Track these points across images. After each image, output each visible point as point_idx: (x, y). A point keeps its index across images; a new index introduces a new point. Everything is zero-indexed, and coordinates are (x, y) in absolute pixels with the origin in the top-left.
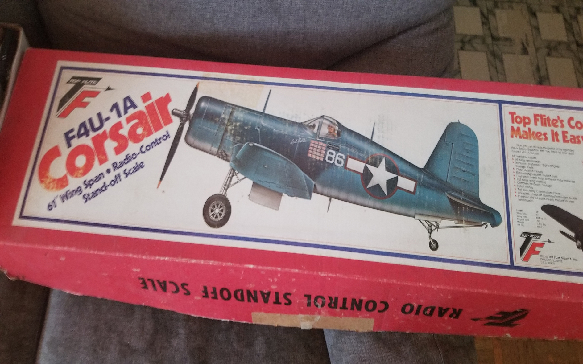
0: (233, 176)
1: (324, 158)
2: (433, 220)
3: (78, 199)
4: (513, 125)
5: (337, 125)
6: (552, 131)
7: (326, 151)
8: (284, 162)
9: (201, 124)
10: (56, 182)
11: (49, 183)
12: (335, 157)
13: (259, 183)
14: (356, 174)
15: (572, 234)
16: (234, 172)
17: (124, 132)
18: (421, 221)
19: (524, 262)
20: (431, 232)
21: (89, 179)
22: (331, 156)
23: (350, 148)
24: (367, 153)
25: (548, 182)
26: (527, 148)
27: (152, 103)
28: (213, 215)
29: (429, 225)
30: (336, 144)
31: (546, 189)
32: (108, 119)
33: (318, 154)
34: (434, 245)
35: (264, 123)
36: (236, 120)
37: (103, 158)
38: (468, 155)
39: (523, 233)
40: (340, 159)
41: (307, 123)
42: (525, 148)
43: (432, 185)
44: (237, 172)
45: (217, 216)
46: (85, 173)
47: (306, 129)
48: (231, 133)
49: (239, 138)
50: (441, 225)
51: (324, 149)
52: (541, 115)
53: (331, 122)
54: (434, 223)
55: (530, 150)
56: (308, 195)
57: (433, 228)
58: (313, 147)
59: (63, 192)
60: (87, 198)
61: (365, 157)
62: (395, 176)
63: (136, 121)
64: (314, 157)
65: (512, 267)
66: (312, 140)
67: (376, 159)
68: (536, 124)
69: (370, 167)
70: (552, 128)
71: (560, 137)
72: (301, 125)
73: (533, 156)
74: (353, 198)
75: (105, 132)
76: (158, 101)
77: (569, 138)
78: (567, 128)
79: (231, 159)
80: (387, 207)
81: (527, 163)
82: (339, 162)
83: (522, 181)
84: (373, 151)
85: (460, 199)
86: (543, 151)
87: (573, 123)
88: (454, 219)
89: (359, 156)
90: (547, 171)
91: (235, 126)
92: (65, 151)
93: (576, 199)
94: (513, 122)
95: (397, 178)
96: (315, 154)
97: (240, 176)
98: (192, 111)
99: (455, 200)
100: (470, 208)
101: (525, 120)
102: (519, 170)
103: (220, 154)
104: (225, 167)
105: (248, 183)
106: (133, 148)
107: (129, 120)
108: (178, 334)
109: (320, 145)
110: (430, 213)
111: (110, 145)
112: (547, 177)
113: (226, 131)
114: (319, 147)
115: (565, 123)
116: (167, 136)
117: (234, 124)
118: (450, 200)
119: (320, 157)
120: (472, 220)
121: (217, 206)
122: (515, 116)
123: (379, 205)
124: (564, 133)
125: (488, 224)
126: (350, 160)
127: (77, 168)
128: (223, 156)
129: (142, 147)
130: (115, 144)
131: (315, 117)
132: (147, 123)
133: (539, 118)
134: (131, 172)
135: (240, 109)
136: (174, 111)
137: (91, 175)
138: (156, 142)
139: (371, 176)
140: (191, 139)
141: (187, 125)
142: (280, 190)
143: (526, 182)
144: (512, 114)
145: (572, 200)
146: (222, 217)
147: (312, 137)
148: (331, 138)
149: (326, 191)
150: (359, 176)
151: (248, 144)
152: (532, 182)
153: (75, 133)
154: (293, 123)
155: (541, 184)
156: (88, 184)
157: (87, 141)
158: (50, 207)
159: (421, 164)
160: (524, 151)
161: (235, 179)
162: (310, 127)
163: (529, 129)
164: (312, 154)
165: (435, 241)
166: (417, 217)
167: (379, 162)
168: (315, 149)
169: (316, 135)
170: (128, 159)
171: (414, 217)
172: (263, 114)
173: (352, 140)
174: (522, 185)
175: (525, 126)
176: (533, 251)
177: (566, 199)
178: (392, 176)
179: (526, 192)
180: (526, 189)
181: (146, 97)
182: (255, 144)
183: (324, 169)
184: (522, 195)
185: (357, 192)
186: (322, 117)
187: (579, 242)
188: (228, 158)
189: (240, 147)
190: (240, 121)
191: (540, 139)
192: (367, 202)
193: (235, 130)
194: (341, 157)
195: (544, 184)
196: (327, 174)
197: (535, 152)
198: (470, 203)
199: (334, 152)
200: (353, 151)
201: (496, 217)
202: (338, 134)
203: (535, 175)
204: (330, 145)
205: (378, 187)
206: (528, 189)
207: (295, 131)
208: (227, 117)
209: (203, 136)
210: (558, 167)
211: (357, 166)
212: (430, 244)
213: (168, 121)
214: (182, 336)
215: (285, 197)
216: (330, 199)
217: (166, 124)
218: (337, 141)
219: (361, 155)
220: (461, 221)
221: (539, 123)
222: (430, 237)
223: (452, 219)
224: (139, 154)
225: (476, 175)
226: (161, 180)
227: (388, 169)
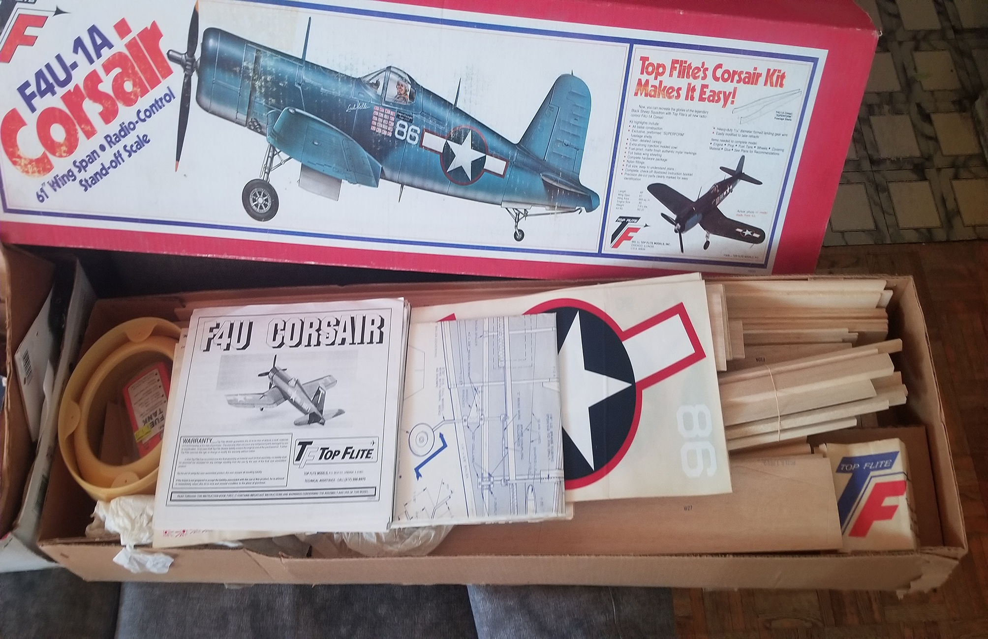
0: (274, 155)
1: (393, 132)
2: (521, 208)
4: (641, 77)
5: (409, 83)
6: (689, 84)
7: (395, 125)
8: (341, 137)
9: (217, 77)
10: (34, 163)
11: (26, 165)
12: (407, 132)
13: (310, 165)
14: (434, 154)
15: (674, 217)
16: (274, 150)
17: (106, 86)
18: (509, 209)
19: (613, 249)
20: (517, 221)
22: (401, 129)
23: (427, 118)
24: (449, 125)
25: (665, 156)
26: (650, 110)
27: (134, 38)
28: (256, 205)
29: (516, 213)
30: (408, 112)
31: (660, 164)
32: (74, 65)
33: (385, 127)
34: (519, 235)
35: (308, 77)
36: (266, 73)
37: (89, 128)
38: (576, 123)
39: (620, 217)
40: (413, 134)
41: (367, 79)
42: (648, 110)
43: (525, 165)
44: (278, 151)
45: (261, 206)
46: (70, 151)
47: (366, 88)
48: (261, 93)
49: (273, 101)
50: (530, 212)
51: (393, 119)
52: (682, 61)
53: (402, 77)
54: (523, 211)
55: (654, 113)
56: (374, 181)
57: (521, 216)
58: (378, 116)
59: (49, 177)
60: (86, 185)
61: (446, 131)
62: (484, 155)
63: (117, 70)
64: (379, 131)
65: (600, 254)
66: (377, 105)
67: (460, 133)
68: (671, 75)
69: (452, 145)
70: (691, 80)
71: (697, 94)
72: (359, 81)
73: (656, 121)
74: (429, 184)
75: (77, 87)
76: (141, 37)
77: (708, 94)
78: (709, 81)
79: (267, 131)
80: (470, 194)
81: (646, 131)
82: (412, 138)
83: (634, 155)
84: (457, 122)
85: (556, 181)
86: (670, 113)
87: (719, 73)
88: (545, 205)
89: (438, 129)
90: (666, 140)
91: (265, 80)
92: (31, 119)
93: (690, 175)
94: (642, 73)
95: (485, 156)
96: (381, 127)
97: (284, 156)
98: (198, 54)
99: (550, 182)
100: (566, 191)
101: (658, 70)
102: (634, 140)
103: (250, 123)
104: (260, 144)
105: (295, 165)
106: (126, 114)
107: (108, 68)
109: (387, 114)
110: (520, 200)
112: (665, 149)
113: (253, 88)
114: (386, 117)
115: (709, 73)
116: (170, 96)
117: (263, 78)
118: (545, 183)
119: (387, 131)
120: (566, 206)
121: (260, 195)
122: (647, 63)
123: (460, 192)
124: (704, 86)
125: (583, 208)
126: (426, 134)
127: (57, 143)
128: (257, 128)
129: (139, 112)
130: (99, 108)
131: (378, 69)
132: (135, 73)
133: (677, 66)
134: (134, 148)
135: (269, 53)
136: (171, 53)
137: (81, 153)
138: (157, 105)
139: (453, 156)
140: (206, 101)
141: (195, 78)
142: (339, 176)
143: (638, 156)
144: (644, 59)
145: (686, 176)
146: (268, 208)
147: (375, 100)
148: (401, 103)
149: (396, 176)
150: (438, 156)
151: (288, 109)
152: (646, 156)
153: (33, 88)
154: (348, 79)
155: (655, 157)
156: (82, 166)
157: (54, 101)
158: (41, 198)
159: (515, 138)
160: (646, 114)
161: (277, 160)
162: (372, 85)
163: (661, 82)
164: (376, 126)
165: (520, 232)
166: (504, 205)
167: (463, 138)
168: (380, 120)
169: (381, 98)
170: (125, 130)
171: (500, 205)
172: (302, 62)
173: (430, 105)
174: (633, 160)
175: (656, 78)
176: (626, 237)
177: (679, 176)
178: (478, 155)
179: (635, 169)
180: (636, 164)
181: (122, 28)
182: (297, 110)
183: (393, 147)
184: (630, 172)
185: (435, 178)
186: (389, 68)
187: (678, 225)
188: (264, 130)
189: (278, 114)
190: (271, 73)
191: (670, 98)
192: (446, 189)
193: (266, 87)
194: (416, 131)
195: (659, 157)
196: (396, 155)
197: (660, 115)
198: (566, 185)
199: (405, 124)
200: (430, 122)
201: (594, 200)
202: (412, 97)
203: (651, 146)
204: (400, 114)
205: (460, 170)
206: (639, 165)
207: (349, 91)
208: (251, 66)
209: (221, 96)
210: (682, 135)
211: (435, 142)
212: (515, 234)
213: (168, 72)
215: (345, 183)
216: (402, 187)
217: (164, 77)
219: (441, 128)
220: (553, 207)
221: (676, 73)
222: (516, 226)
223: (543, 205)
224: (137, 122)
225: (579, 150)
226: (178, 159)
227: (474, 147)
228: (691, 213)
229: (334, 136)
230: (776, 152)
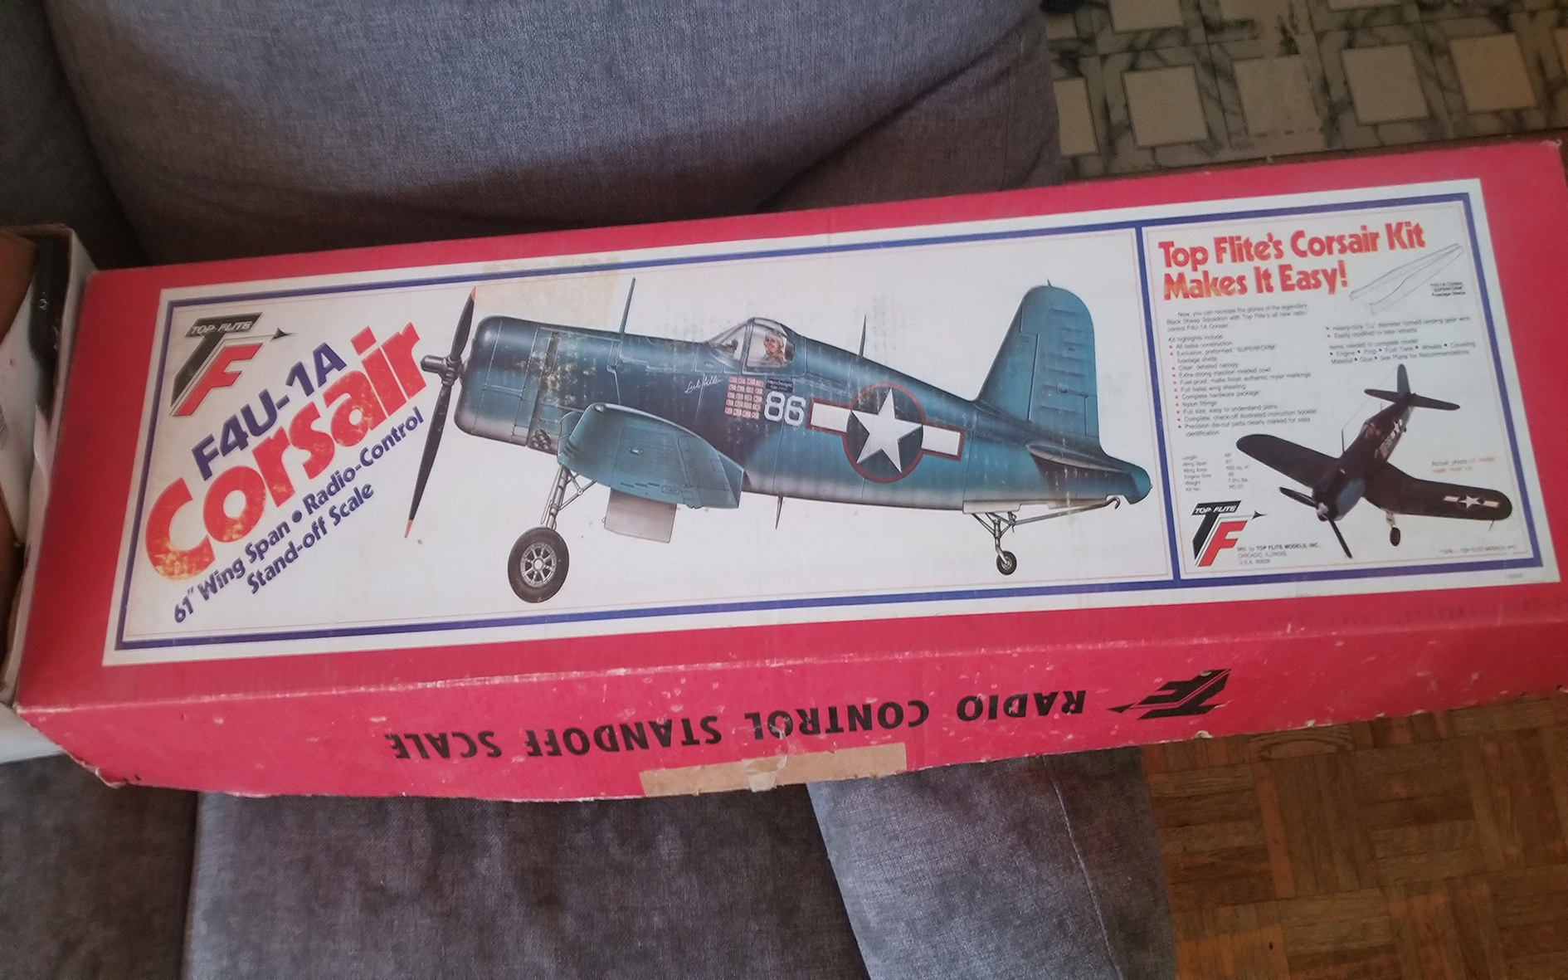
0: (567, 482)
1: (762, 413)
2: (1002, 510)
3: (239, 586)
4: (1170, 271)
5: (784, 335)
6: (1257, 269)
7: (764, 397)
8: (675, 434)
9: (492, 381)
10: (185, 558)
11: (173, 562)
12: (785, 408)
13: (625, 489)
14: (831, 436)
15: (1308, 492)
16: (568, 473)
17: (323, 425)
18: (978, 516)
19: (1204, 569)
20: (998, 536)
21: (255, 542)
22: (775, 405)
23: (816, 380)
24: (854, 386)
25: (1251, 386)
26: (1200, 318)
27: (379, 350)
28: (531, 576)
29: (993, 521)
30: (784, 377)
31: (1247, 401)
32: (285, 401)
33: (748, 406)
34: (1008, 563)
35: (625, 355)
36: (564, 360)
37: (283, 489)
38: (1073, 355)
39: (1200, 506)
40: (795, 409)
41: (718, 341)
42: (1196, 317)
43: (996, 433)
44: (574, 474)
45: (539, 575)
46: (245, 531)
47: (717, 354)
48: (554, 391)
49: (572, 398)
50: (1019, 516)
51: (760, 391)
52: (1231, 239)
53: (772, 330)
54: (1006, 517)
55: (1209, 320)
56: (731, 498)
57: (1003, 525)
58: (736, 393)
59: (203, 577)
60: (256, 583)
61: (850, 396)
62: (917, 426)
63: (346, 397)
64: (738, 413)
65: (1177, 582)
66: (733, 375)
67: (873, 396)
68: (1220, 260)
69: (863, 417)
70: (1257, 262)
71: (1276, 281)
72: (705, 348)
73: (1216, 332)
74: (827, 489)
75: (281, 432)
76: (387, 347)
77: (1294, 279)
78: (1289, 257)
79: (559, 447)
80: (902, 496)
81: (1204, 350)
82: (794, 417)
83: (1192, 393)
84: (867, 379)
85: (1058, 454)
86: (1237, 317)
87: (1303, 244)
88: (1045, 500)
89: (836, 395)
90: (1246, 361)
91: (564, 372)
92: (200, 489)
93: (1313, 412)
94: (1169, 265)
95: (921, 430)
96: (740, 408)
97: (583, 481)
98: (466, 355)
99: (1047, 457)
100: (1079, 469)
101: (1195, 256)
102: (1185, 368)
103: (534, 439)
104: (547, 466)
105: (602, 492)
106: (344, 457)
107: (329, 398)
108: (486, 848)
109: (750, 386)
110: (995, 495)
111: (294, 459)
112: (1249, 375)
113: (544, 386)
114: (749, 390)
115: (1286, 247)
116: (418, 418)
117: (559, 368)
118: (1038, 460)
119: (752, 411)
120: (1086, 497)
121: (538, 555)
122: (1172, 250)
123: (884, 495)
124: (1284, 269)
125: (1122, 498)
126: (816, 407)
127: (229, 519)
128: (542, 444)
129: (366, 450)
130: (306, 455)
131: (735, 324)
132: (370, 396)
133: (1227, 245)
134: (346, 510)
135: (570, 333)
136: (427, 360)
137: (261, 532)
138: (395, 436)
139: (865, 434)
140: (469, 418)
141: (457, 388)
142: (671, 499)
143: (1201, 393)
144: (1166, 246)
145: (1306, 415)
146: (550, 575)
147: (732, 370)
148: (773, 366)
149: (769, 483)
150: (840, 439)
151: (594, 406)
152: (1216, 392)
153: (217, 444)
154: (687, 346)
155: (1235, 391)
156: (256, 553)
157: (244, 458)
158: (180, 615)
159: (971, 393)
160: (1195, 324)
161: (571, 489)
162: (725, 348)
163: (1206, 274)
164: (734, 408)
165: (1008, 554)
166: (967, 508)
167: (879, 403)
168: (740, 396)
169: (739, 365)
170: (338, 482)
171: (962, 509)
172: (622, 337)
173: (819, 362)
174: (1193, 400)
175: (1195, 269)
176: (1223, 542)
177: (1292, 417)
178: (909, 427)
179: (1203, 415)
180: (1202, 408)
181: (363, 341)
182: (609, 405)
183: (762, 435)
184: (1194, 423)
185: (836, 476)
186: (752, 321)
187: (1322, 505)
188: (553, 446)
189: (577, 417)
190: (571, 360)
191: (1229, 293)
192: (858, 493)
193: (563, 381)
194: (798, 404)
195: (1241, 390)
196: (768, 448)
197: (1220, 323)
198: (1080, 459)
199: (781, 395)
200: (822, 386)
201: (1138, 480)
202: (789, 355)
203: (1220, 373)
204: (772, 382)
205: (881, 456)
206: (1208, 408)
207: (694, 361)
208: (542, 356)
209: (494, 407)
210: (1272, 347)
211: (832, 417)
212: (999, 561)
213: (417, 385)
214: (497, 851)
215: (682, 509)
216: (780, 500)
217: (411, 394)
218: (788, 370)
219: (840, 392)
220: (1062, 502)
221: (1227, 256)
222: (998, 546)
223: (1043, 501)
224: (359, 467)
225: (1090, 397)
226: (412, 517)
227: (900, 415)
228: (1339, 482)
229: (664, 434)
230: (1462, 349)
